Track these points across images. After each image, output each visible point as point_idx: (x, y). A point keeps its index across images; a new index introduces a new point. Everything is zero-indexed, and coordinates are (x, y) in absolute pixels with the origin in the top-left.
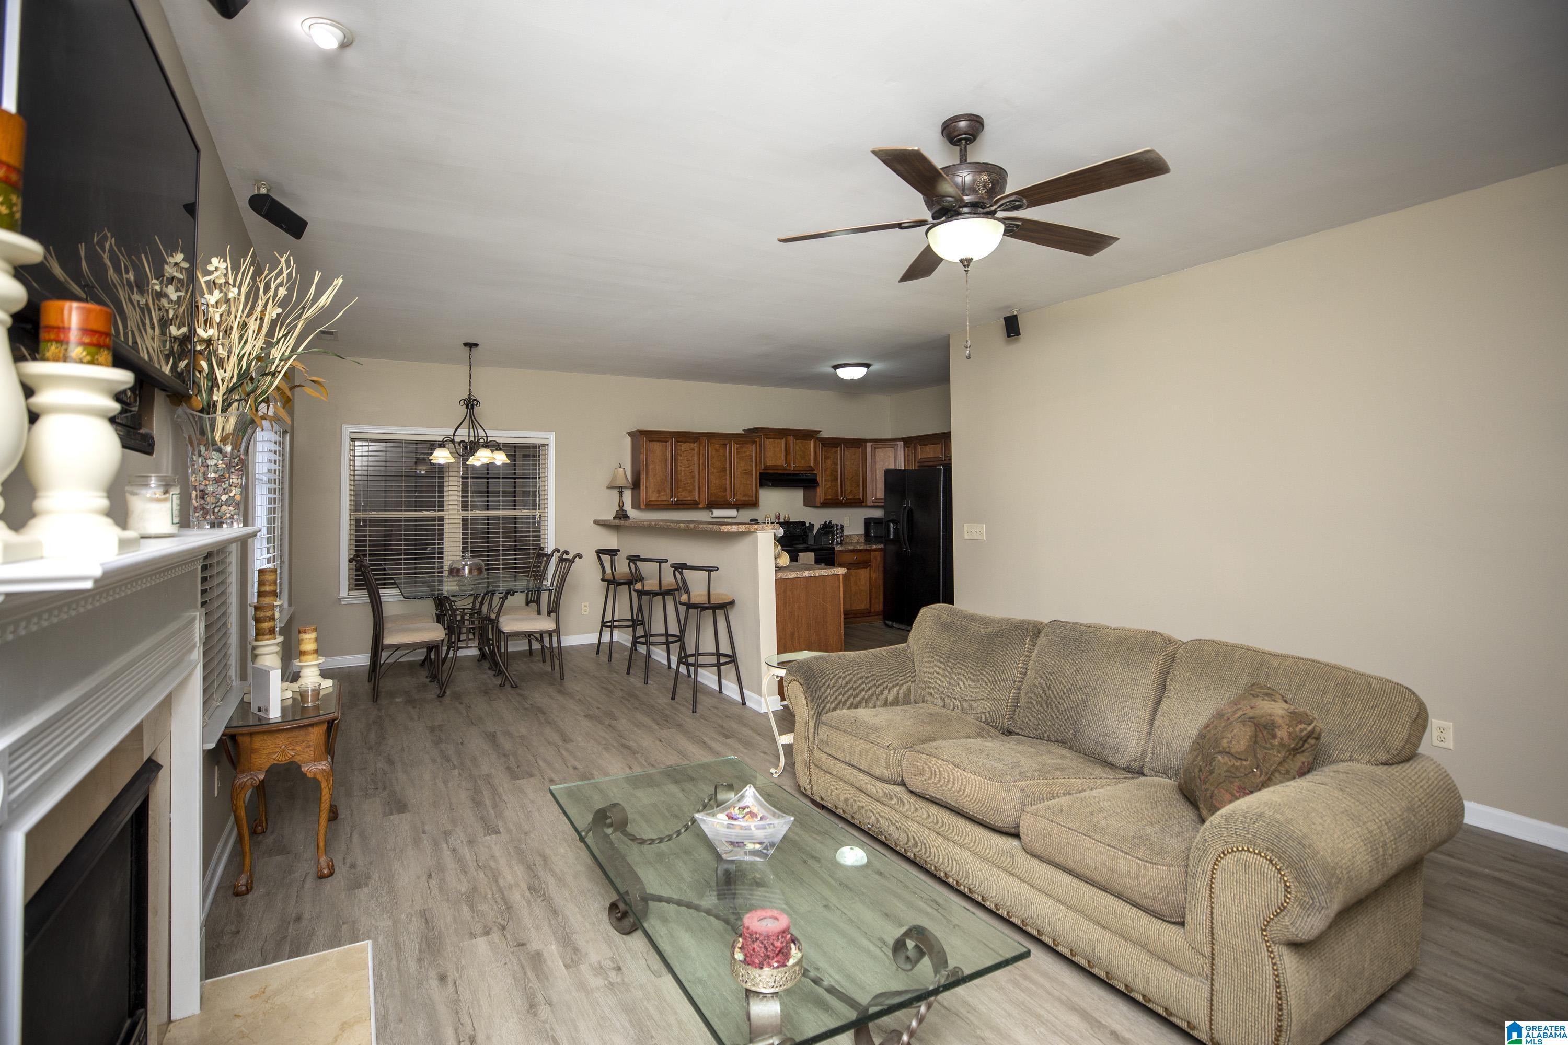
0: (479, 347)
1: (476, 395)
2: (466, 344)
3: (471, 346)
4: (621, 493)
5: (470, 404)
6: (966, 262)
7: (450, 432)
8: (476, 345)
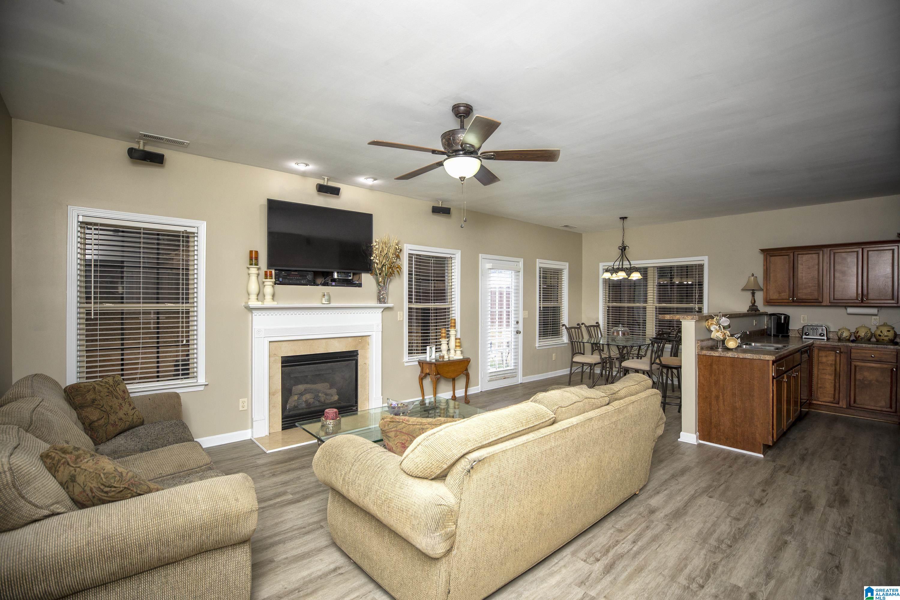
0: (628, 219)
1: (626, 243)
2: (621, 218)
3: (623, 218)
4: (753, 294)
5: (623, 249)
6: (462, 179)
7: (611, 264)
8: (626, 218)
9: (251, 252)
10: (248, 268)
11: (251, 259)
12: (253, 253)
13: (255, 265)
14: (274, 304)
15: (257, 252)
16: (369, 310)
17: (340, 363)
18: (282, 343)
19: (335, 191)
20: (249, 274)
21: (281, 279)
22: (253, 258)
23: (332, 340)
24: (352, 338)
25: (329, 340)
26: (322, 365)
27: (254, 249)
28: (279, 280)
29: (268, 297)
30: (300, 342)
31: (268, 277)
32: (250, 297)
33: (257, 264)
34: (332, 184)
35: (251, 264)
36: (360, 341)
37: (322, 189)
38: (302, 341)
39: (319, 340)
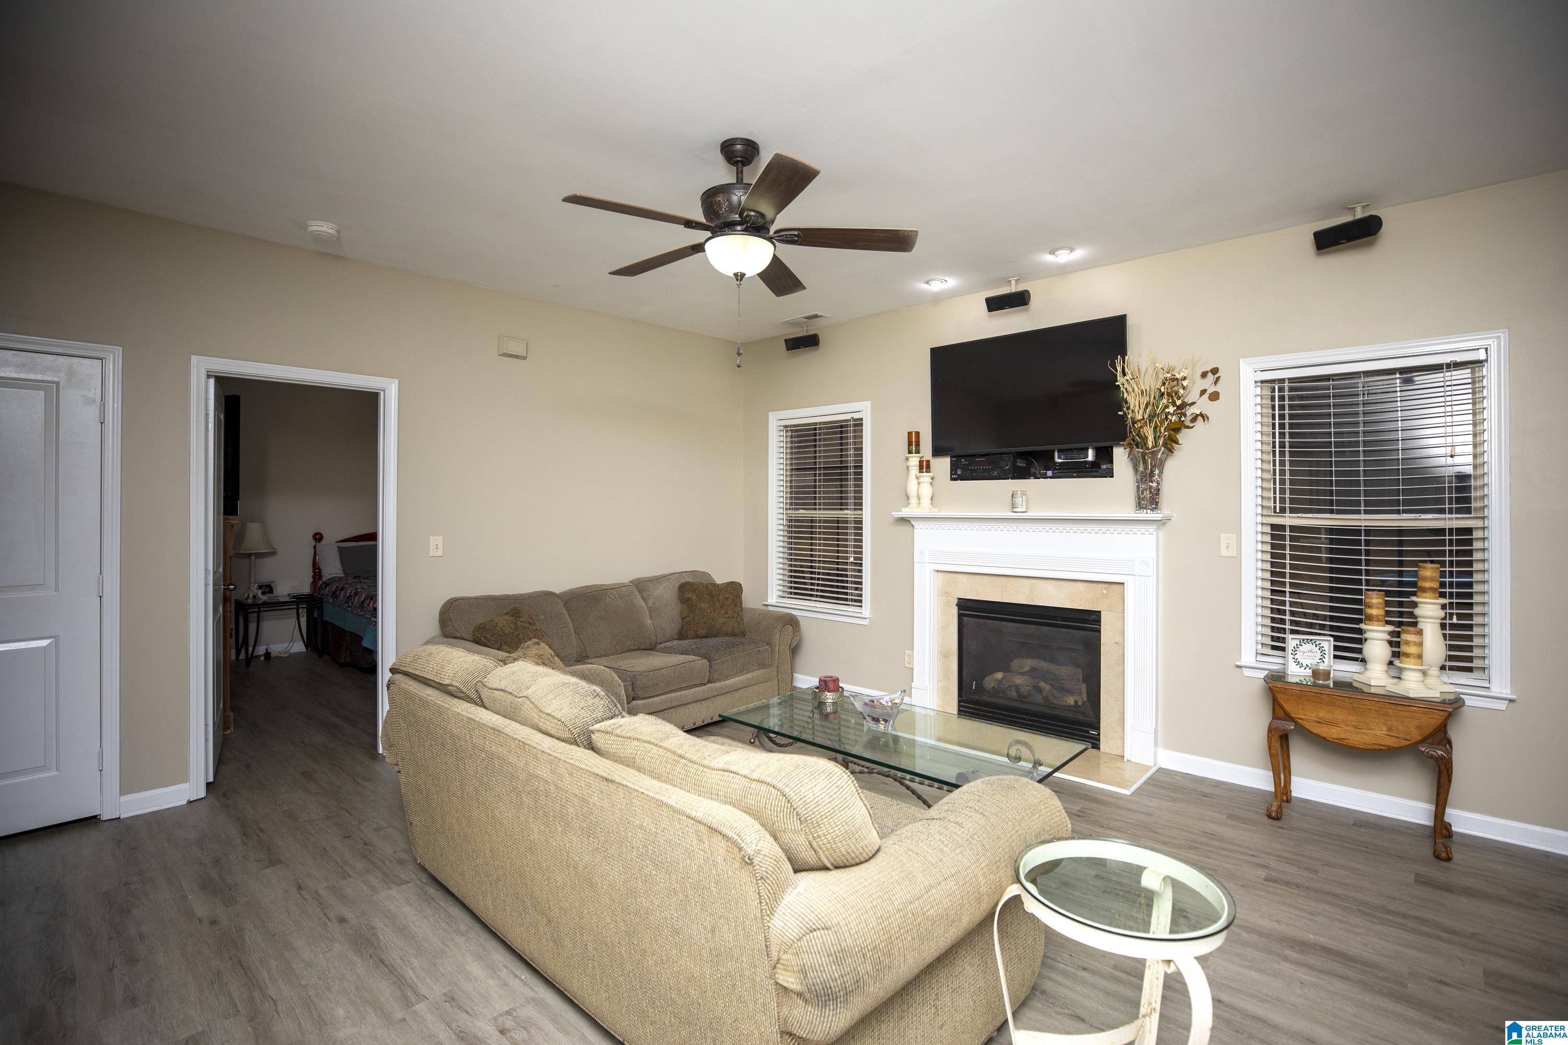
9: (910, 434)
10: (907, 459)
11: (910, 443)
12: (912, 434)
13: (916, 453)
14: (936, 513)
15: (918, 434)
16: (1120, 528)
17: (1068, 630)
18: (958, 576)
19: (1019, 300)
20: (908, 468)
21: (959, 472)
22: (913, 442)
23: (1042, 582)
24: (1085, 585)
25: (1037, 581)
26: (1030, 626)
27: (914, 430)
28: (956, 474)
29: (926, 501)
30: (985, 577)
31: (924, 470)
32: (910, 501)
33: (918, 452)
34: (1013, 288)
35: (910, 452)
36: (1105, 592)
37: (995, 304)
38: (989, 577)
39: (1019, 580)
